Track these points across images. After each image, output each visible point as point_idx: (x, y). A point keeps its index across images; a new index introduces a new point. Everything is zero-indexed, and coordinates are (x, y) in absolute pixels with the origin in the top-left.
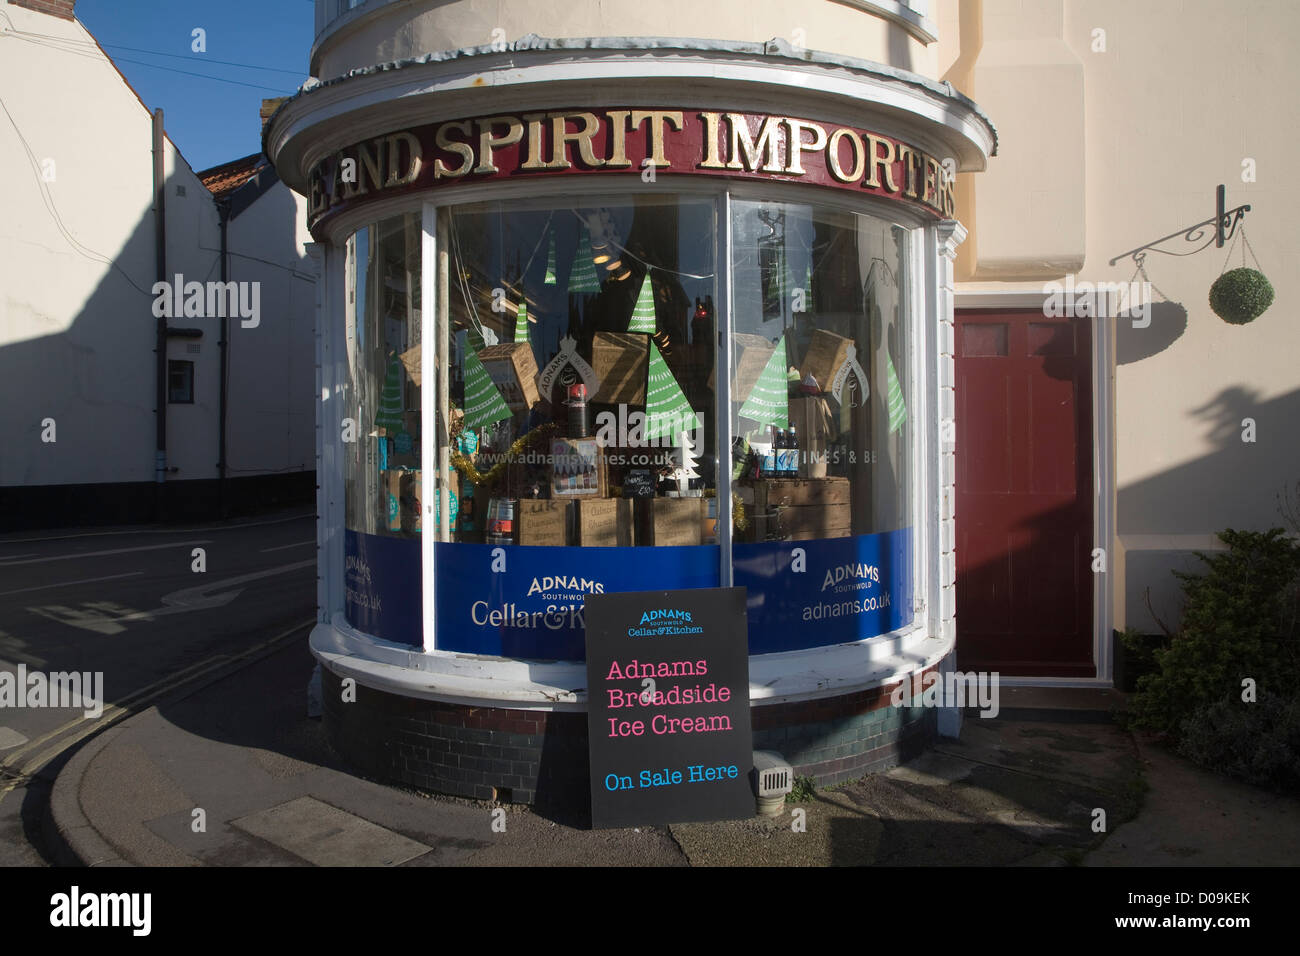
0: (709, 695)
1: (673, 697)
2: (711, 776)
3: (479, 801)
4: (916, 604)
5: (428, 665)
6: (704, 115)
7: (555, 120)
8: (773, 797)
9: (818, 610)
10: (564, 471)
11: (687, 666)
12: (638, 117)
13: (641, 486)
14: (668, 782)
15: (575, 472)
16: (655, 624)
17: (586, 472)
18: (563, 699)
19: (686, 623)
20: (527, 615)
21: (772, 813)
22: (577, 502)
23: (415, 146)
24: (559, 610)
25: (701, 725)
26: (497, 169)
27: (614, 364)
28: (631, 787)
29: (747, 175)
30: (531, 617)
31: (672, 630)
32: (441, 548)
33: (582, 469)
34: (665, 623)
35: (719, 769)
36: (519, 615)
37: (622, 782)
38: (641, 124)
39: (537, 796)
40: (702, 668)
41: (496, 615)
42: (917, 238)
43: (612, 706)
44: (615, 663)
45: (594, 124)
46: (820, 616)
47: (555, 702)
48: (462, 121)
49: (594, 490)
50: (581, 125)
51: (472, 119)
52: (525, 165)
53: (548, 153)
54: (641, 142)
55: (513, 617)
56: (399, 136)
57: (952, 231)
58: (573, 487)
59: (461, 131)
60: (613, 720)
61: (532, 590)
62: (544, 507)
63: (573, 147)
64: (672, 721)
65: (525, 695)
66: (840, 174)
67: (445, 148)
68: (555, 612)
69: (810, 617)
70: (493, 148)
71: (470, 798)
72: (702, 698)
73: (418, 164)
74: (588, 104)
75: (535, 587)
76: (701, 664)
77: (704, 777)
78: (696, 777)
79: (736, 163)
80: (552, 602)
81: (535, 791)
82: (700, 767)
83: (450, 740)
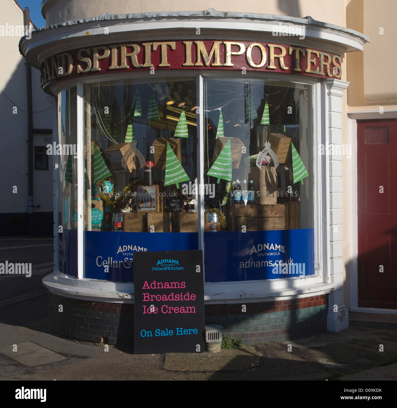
0: (186, 297)
1: (171, 298)
2: (186, 333)
3: (96, 343)
4: (316, 266)
5: (79, 284)
6: (184, 42)
7: (122, 48)
8: (213, 343)
9: (248, 264)
10: (142, 200)
11: (177, 284)
12: (156, 45)
13: (176, 207)
14: (167, 335)
15: (147, 201)
16: (163, 265)
17: (151, 200)
18: (125, 297)
19: (176, 265)
20: (117, 262)
21: (213, 351)
22: (147, 213)
23: (70, 59)
24: (129, 260)
25: (182, 310)
26: (100, 69)
27: (162, 152)
28: (151, 336)
29: (205, 68)
30: (118, 263)
31: (171, 268)
32: (87, 234)
33: (149, 200)
34: (168, 265)
35: (190, 330)
36: (114, 262)
37: (148, 334)
38: (157, 48)
39: (117, 341)
40: (183, 285)
41: (105, 262)
42: (316, 88)
43: (145, 300)
44: (146, 282)
45: (138, 49)
46: (249, 266)
47: (123, 299)
48: (87, 48)
49: (154, 209)
50: (131, 50)
51: (90, 47)
52: (110, 68)
53: (119, 63)
54: (157, 56)
55: (111, 263)
56: (65, 54)
57: (333, 84)
58: (146, 207)
59: (86, 52)
60: (145, 307)
61: (119, 251)
62: (133, 216)
63: (129, 59)
64: (170, 308)
65: (111, 295)
66: (252, 64)
67: (81, 60)
68: (128, 261)
69: (243, 267)
70: (99, 60)
71: (93, 342)
72: (183, 298)
73: (71, 67)
74: (135, 40)
75: (120, 250)
76: (183, 284)
77: (183, 333)
78: (180, 333)
79: (199, 63)
80: (127, 256)
81: (116, 338)
82: (181, 329)
83: (85, 317)
